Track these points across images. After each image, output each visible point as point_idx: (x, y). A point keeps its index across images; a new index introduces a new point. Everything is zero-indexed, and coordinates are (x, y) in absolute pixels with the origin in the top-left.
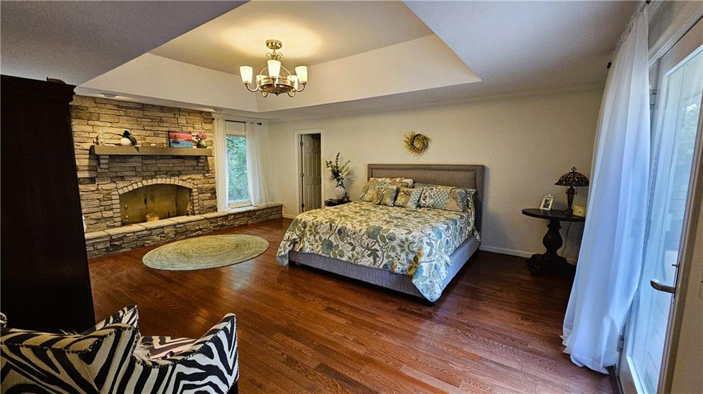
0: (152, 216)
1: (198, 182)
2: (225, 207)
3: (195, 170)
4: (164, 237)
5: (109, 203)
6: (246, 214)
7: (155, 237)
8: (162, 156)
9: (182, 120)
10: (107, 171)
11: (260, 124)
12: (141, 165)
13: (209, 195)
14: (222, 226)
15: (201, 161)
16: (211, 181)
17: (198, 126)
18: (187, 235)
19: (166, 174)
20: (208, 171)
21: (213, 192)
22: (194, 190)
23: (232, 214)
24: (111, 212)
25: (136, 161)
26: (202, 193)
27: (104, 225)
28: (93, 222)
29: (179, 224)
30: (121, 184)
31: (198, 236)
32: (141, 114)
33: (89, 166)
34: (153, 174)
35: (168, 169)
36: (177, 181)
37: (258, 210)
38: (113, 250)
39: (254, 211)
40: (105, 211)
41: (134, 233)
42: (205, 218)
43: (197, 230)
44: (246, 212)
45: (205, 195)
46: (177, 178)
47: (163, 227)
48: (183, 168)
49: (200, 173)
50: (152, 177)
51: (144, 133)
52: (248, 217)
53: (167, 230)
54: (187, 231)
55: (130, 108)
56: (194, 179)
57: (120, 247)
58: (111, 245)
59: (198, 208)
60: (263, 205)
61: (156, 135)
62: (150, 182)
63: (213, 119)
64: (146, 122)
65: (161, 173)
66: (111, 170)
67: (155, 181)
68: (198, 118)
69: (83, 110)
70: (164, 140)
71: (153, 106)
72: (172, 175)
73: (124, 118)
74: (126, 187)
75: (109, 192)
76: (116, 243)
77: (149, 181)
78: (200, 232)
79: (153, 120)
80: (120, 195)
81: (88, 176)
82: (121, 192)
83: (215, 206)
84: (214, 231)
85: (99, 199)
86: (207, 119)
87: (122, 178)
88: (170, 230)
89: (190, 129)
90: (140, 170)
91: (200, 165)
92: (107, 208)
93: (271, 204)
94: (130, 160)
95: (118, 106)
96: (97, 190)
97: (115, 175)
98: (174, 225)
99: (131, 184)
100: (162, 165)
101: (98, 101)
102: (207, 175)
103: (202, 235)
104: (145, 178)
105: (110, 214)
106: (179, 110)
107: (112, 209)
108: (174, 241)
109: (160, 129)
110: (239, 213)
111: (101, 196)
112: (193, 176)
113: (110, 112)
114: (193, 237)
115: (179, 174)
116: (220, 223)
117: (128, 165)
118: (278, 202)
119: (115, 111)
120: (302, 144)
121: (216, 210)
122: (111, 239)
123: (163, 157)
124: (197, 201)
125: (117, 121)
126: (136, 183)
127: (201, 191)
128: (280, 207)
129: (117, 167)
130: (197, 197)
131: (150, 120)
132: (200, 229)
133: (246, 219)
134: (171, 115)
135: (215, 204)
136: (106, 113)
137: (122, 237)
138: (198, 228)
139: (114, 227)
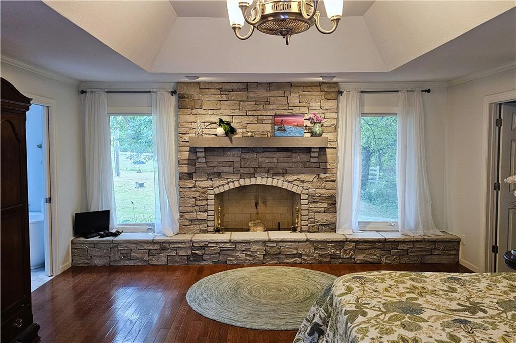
0: (256, 225)
1: (310, 185)
2: (350, 227)
3: (307, 168)
4: (250, 256)
5: (204, 203)
6: (378, 245)
7: (239, 254)
8: (263, 148)
9: (294, 99)
10: (205, 166)
11: (429, 91)
12: (239, 159)
13: (325, 205)
14: (334, 256)
15: (313, 155)
16: (329, 185)
17: (315, 104)
18: (281, 260)
19: (268, 172)
20: (325, 171)
21: (332, 202)
22: (303, 196)
23: (352, 241)
24: (205, 214)
25: (234, 156)
26: (314, 202)
27: (196, 228)
28: (187, 223)
29: (270, 241)
30: (217, 182)
31: (294, 264)
32: (243, 95)
33: (189, 160)
34: (252, 171)
35: (270, 166)
36: (280, 182)
37: (403, 242)
38: (194, 261)
39: (395, 243)
40: (200, 211)
41: (217, 243)
42: (308, 240)
43: (294, 256)
44: (379, 241)
45: (319, 205)
46: (281, 178)
47: (249, 243)
48: (290, 165)
49: (313, 173)
50: (251, 175)
51: (246, 120)
52: (382, 250)
53: (254, 248)
54: (279, 254)
55: (233, 90)
56: (303, 181)
57: (201, 258)
58: (192, 253)
59: (306, 223)
60: (418, 234)
61: (260, 122)
62: (248, 182)
63: (341, 93)
64: (249, 105)
65: (262, 170)
66: (209, 165)
67: (253, 181)
68: (316, 93)
69: (188, 98)
70: (268, 128)
71: (258, 84)
72: (276, 174)
73: (226, 102)
74: (223, 185)
75: (204, 191)
76: (196, 252)
77: (248, 179)
78: (299, 260)
79: (257, 102)
80: (215, 195)
81: (186, 171)
82: (217, 191)
83: (335, 224)
84: (321, 262)
85: (195, 197)
86: (329, 93)
87: (219, 175)
88: (257, 247)
89: (304, 110)
90: (237, 165)
91: (312, 160)
92: (202, 208)
93: (434, 233)
94: (229, 153)
95: (221, 89)
96: (194, 186)
97: (212, 170)
98: (264, 243)
99: (228, 183)
100: (265, 160)
101: (202, 86)
102: (322, 175)
103: (300, 265)
104: (242, 176)
105: (203, 215)
106: (291, 84)
107: (206, 211)
108: (263, 264)
109: (264, 113)
110: (365, 242)
111: (197, 195)
112: (302, 177)
113: (213, 97)
114: (287, 264)
115: (283, 173)
116: (330, 252)
117: (226, 159)
118: (454, 232)
119: (217, 96)
120: (499, 123)
121: (334, 230)
122: (193, 246)
123: (266, 150)
124: (305, 212)
125: (219, 107)
126: (233, 181)
127: (313, 200)
128: (455, 243)
129: (215, 161)
130: (306, 207)
131: (254, 103)
132: (300, 256)
133: (378, 253)
134: (281, 93)
135: (333, 220)
136: (209, 98)
137: (204, 246)
138: (295, 252)
139: (206, 232)
